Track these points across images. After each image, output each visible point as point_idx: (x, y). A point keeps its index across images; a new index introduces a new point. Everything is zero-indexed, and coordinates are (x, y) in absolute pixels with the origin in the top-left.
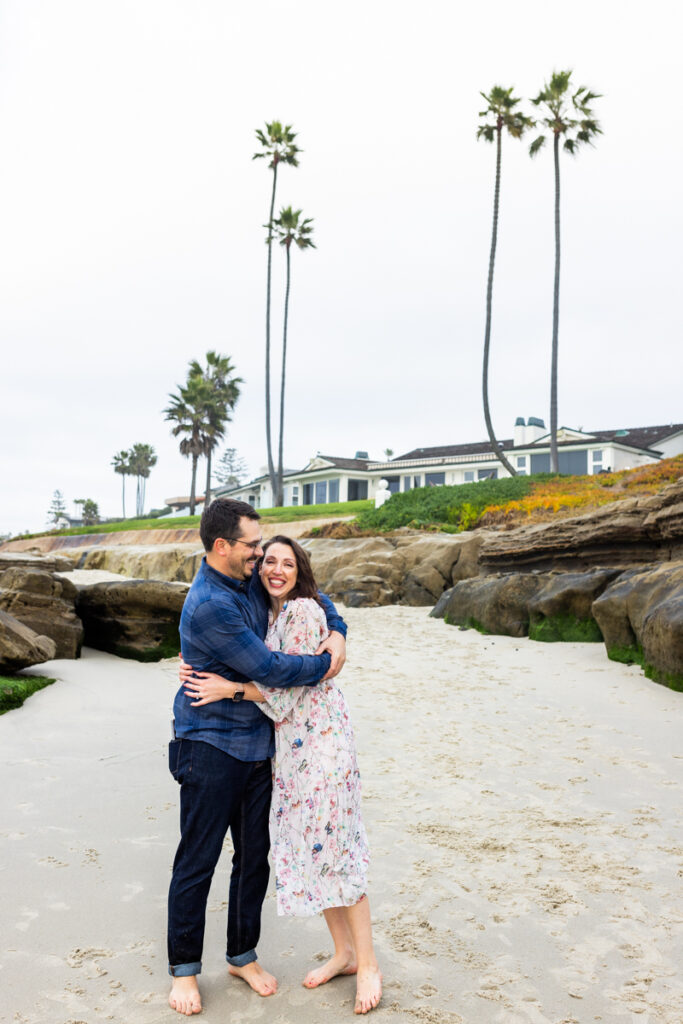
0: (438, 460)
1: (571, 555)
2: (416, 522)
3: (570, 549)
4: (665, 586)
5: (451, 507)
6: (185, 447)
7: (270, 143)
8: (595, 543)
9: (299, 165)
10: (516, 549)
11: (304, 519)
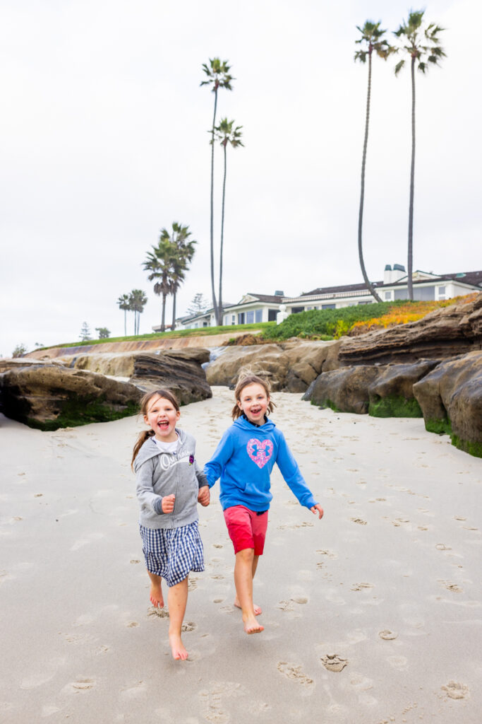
0: (331, 295)
1: (404, 351)
2: (303, 333)
3: (404, 347)
4: (470, 370)
5: (329, 323)
6: (157, 289)
7: (212, 74)
8: (422, 341)
9: (233, 89)
10: (364, 348)
11: (226, 333)
